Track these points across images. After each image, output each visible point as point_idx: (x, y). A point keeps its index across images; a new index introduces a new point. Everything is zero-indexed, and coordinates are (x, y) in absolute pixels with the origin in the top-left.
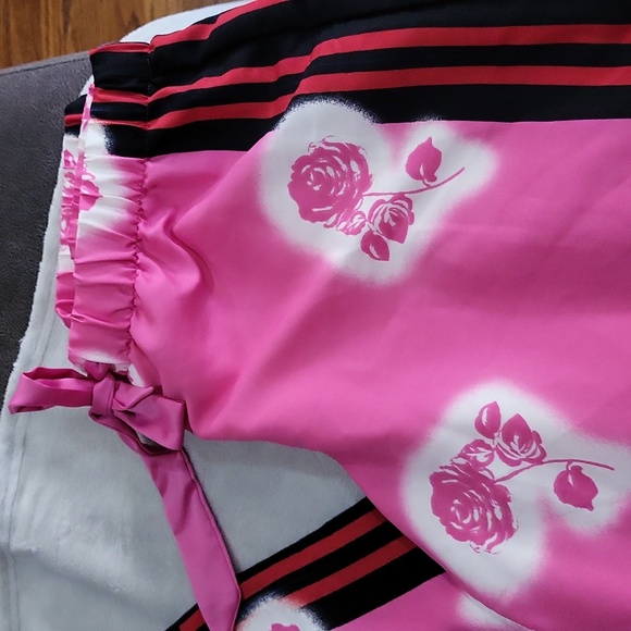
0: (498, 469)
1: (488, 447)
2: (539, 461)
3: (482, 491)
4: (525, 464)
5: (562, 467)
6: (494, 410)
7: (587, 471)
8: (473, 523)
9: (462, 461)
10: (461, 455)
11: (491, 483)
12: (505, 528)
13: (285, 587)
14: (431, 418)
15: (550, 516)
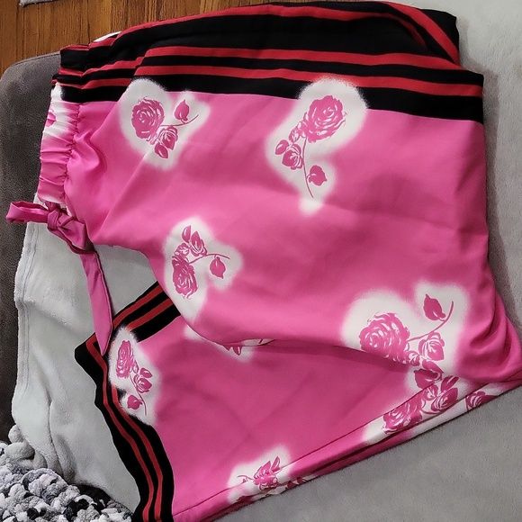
0: (190, 257)
1: (187, 247)
2: (205, 255)
3: (186, 269)
4: (200, 256)
5: (213, 258)
6: (189, 229)
7: (222, 259)
8: (185, 285)
9: (177, 253)
10: (177, 251)
11: (188, 264)
12: (194, 287)
13: (125, 322)
14: (167, 232)
15: (209, 281)
